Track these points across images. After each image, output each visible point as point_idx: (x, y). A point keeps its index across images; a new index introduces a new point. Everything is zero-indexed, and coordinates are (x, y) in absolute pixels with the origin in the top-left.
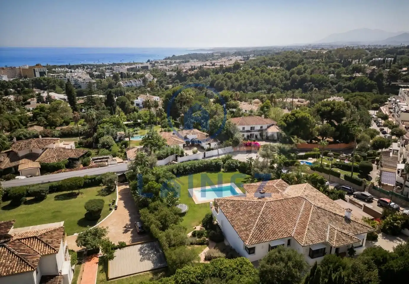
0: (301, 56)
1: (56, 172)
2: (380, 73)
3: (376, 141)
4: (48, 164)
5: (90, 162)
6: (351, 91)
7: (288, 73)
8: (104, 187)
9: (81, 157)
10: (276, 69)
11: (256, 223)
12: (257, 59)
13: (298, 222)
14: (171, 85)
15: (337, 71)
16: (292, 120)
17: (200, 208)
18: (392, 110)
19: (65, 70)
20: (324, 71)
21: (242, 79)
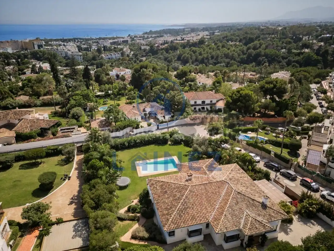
0: (258, 32)
1: (26, 141)
2: (326, 49)
3: (311, 117)
4: (22, 133)
5: (58, 132)
6: (298, 65)
7: (245, 48)
8: (64, 157)
9: (51, 127)
10: (236, 44)
11: (178, 208)
12: (221, 35)
13: (217, 207)
14: (144, 58)
15: (288, 47)
16: (237, 96)
17: (142, 181)
18: (331, 85)
19: (59, 43)
20: (277, 46)
21: (205, 54)
